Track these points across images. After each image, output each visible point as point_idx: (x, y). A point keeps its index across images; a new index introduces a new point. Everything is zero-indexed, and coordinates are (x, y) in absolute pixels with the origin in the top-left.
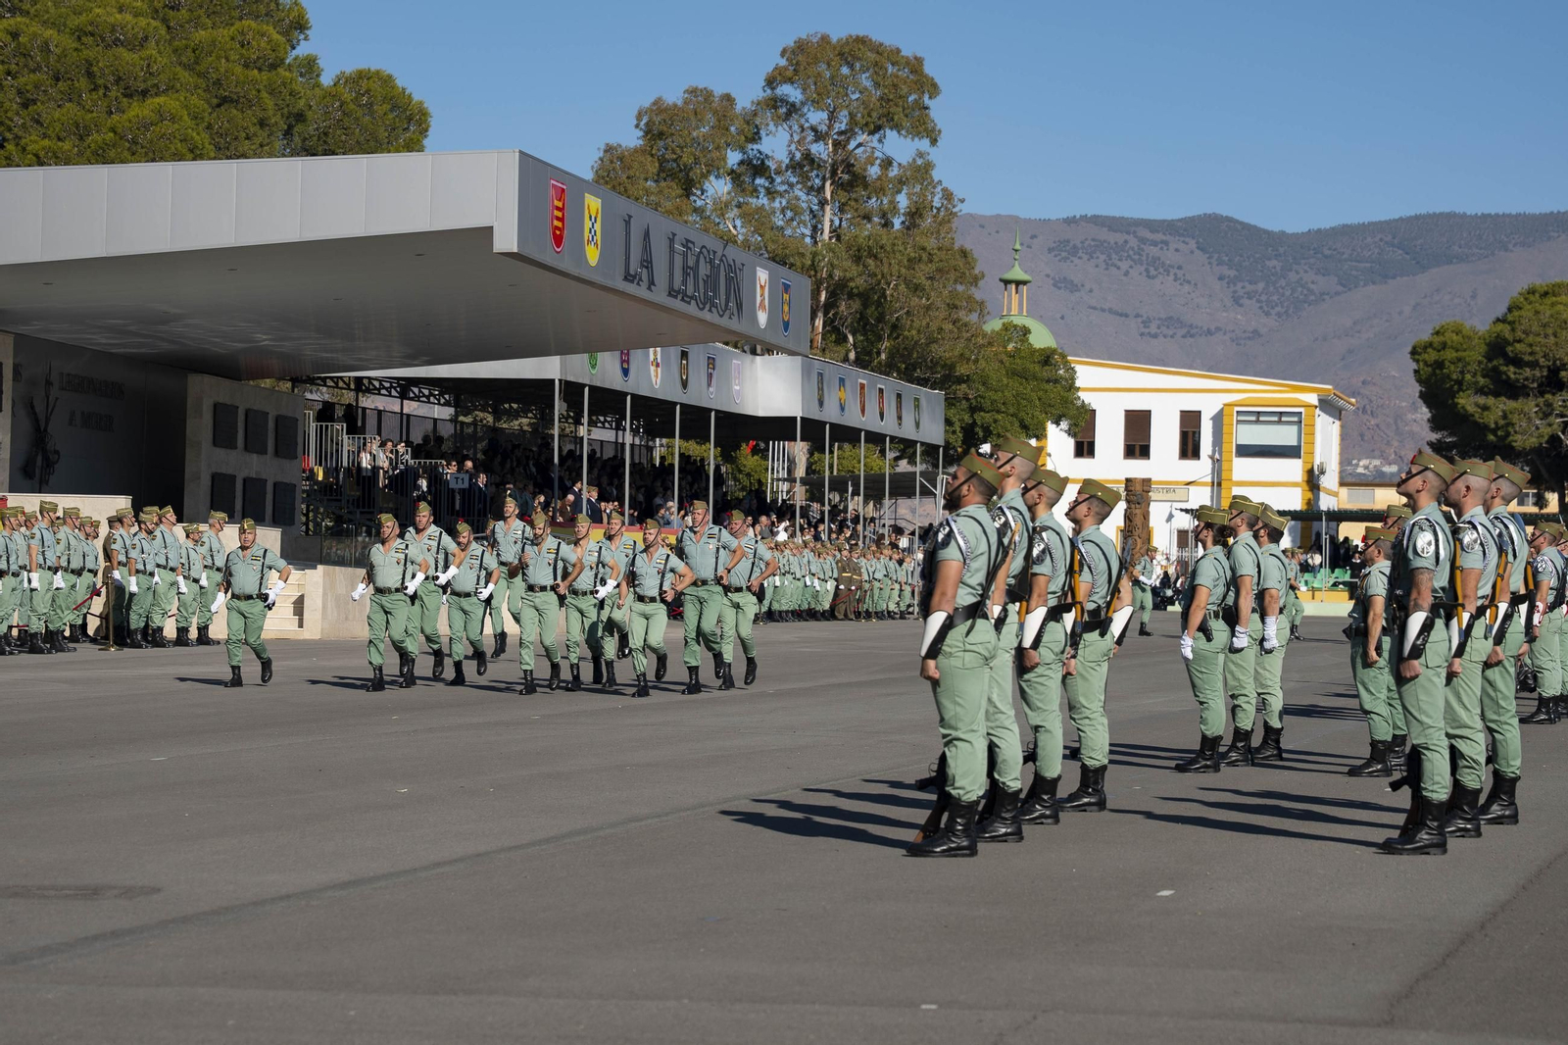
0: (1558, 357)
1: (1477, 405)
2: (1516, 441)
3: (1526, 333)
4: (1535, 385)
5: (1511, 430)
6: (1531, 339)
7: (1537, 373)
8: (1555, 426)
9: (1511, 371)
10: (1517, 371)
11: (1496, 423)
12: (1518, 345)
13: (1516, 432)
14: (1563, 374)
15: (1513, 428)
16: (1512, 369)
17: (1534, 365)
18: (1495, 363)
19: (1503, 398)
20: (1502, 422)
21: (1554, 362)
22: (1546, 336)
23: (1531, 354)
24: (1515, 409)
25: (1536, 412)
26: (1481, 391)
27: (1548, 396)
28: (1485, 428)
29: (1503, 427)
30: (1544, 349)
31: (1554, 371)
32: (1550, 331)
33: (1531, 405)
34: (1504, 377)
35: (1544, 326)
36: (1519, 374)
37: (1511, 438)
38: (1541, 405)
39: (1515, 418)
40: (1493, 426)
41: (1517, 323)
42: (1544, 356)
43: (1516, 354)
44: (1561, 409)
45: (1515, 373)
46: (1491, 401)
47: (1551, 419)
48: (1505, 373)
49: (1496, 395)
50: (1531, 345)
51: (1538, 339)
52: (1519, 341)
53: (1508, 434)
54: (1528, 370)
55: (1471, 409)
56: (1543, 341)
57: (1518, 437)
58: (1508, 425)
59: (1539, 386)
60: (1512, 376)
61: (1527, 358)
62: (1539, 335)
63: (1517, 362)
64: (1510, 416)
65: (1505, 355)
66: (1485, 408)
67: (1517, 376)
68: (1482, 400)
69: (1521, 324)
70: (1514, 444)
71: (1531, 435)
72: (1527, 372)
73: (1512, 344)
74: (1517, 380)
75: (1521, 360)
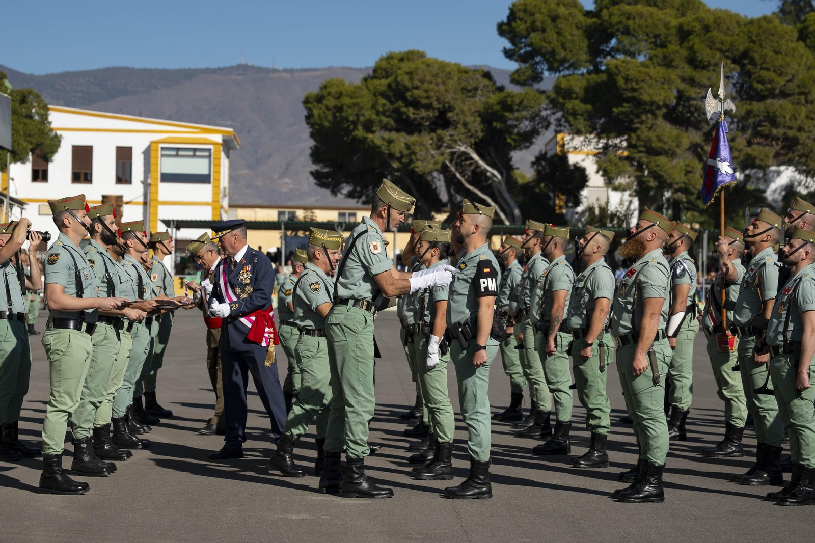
0: (446, 100)
1: (383, 139)
2: (417, 167)
3: (422, 82)
4: (428, 123)
5: (413, 157)
6: (426, 86)
7: (431, 114)
8: (446, 156)
9: (411, 112)
10: (416, 111)
11: (401, 153)
12: (416, 92)
13: (417, 160)
14: (450, 114)
15: (416, 156)
16: (411, 110)
17: (429, 107)
18: (396, 105)
19: (403, 134)
20: (406, 152)
21: (444, 106)
22: (437, 84)
23: (428, 98)
24: (417, 141)
25: (431, 144)
26: (386, 128)
27: (439, 132)
28: (391, 156)
29: (407, 156)
30: (437, 94)
31: (443, 113)
32: (440, 80)
33: (427, 139)
34: (405, 116)
35: (436, 76)
36: (418, 114)
37: (412, 165)
38: (435, 139)
39: (417, 149)
40: (398, 155)
41: (414, 74)
42: (437, 100)
43: (415, 98)
44: (450, 142)
45: (414, 114)
46: (394, 135)
47: (443, 149)
48: (405, 113)
49: (398, 131)
50: (426, 91)
51: (432, 86)
52: (417, 88)
53: (411, 161)
54: (423, 110)
55: (378, 142)
56: (436, 88)
57: (419, 164)
58: (410, 154)
59: (432, 124)
60: (412, 116)
61: (424, 101)
62: (431, 83)
63: (416, 104)
64: (412, 147)
65: (405, 100)
66: (390, 142)
67: (416, 116)
68: (387, 135)
69: (417, 74)
70: (416, 169)
71: (429, 162)
72: (424, 113)
73: (410, 90)
74: (415, 119)
75: (419, 103)
